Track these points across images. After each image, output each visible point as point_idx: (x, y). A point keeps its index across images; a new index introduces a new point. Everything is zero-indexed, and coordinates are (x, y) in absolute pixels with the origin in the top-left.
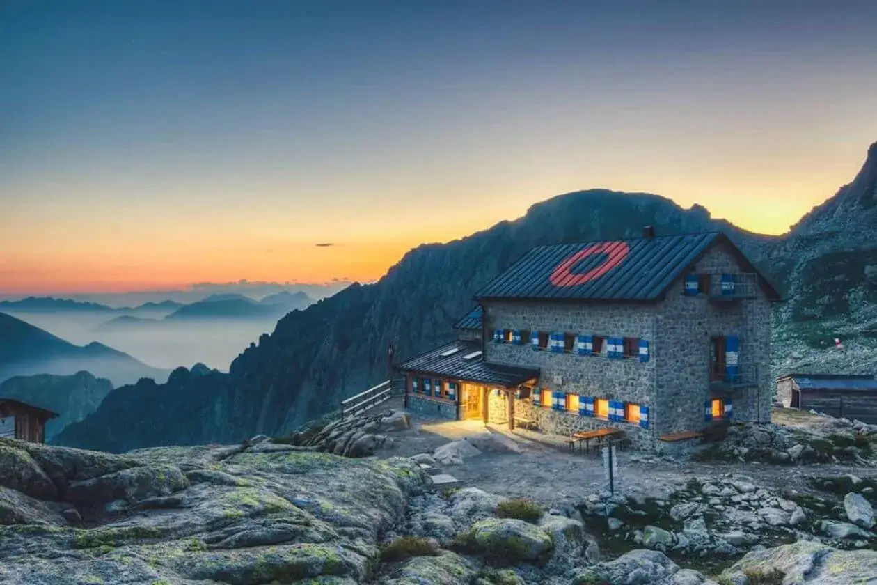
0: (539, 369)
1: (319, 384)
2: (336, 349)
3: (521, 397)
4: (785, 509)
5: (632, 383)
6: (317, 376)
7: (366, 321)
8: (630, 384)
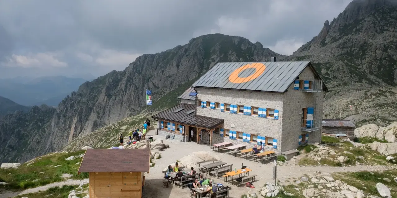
0: (224, 120)
1: (99, 113)
2: (106, 99)
3: (214, 132)
4: (353, 191)
5: (270, 129)
6: (97, 110)
7: (119, 87)
8: (269, 129)
